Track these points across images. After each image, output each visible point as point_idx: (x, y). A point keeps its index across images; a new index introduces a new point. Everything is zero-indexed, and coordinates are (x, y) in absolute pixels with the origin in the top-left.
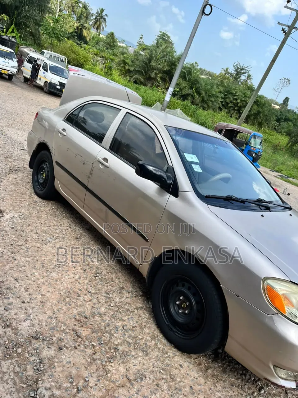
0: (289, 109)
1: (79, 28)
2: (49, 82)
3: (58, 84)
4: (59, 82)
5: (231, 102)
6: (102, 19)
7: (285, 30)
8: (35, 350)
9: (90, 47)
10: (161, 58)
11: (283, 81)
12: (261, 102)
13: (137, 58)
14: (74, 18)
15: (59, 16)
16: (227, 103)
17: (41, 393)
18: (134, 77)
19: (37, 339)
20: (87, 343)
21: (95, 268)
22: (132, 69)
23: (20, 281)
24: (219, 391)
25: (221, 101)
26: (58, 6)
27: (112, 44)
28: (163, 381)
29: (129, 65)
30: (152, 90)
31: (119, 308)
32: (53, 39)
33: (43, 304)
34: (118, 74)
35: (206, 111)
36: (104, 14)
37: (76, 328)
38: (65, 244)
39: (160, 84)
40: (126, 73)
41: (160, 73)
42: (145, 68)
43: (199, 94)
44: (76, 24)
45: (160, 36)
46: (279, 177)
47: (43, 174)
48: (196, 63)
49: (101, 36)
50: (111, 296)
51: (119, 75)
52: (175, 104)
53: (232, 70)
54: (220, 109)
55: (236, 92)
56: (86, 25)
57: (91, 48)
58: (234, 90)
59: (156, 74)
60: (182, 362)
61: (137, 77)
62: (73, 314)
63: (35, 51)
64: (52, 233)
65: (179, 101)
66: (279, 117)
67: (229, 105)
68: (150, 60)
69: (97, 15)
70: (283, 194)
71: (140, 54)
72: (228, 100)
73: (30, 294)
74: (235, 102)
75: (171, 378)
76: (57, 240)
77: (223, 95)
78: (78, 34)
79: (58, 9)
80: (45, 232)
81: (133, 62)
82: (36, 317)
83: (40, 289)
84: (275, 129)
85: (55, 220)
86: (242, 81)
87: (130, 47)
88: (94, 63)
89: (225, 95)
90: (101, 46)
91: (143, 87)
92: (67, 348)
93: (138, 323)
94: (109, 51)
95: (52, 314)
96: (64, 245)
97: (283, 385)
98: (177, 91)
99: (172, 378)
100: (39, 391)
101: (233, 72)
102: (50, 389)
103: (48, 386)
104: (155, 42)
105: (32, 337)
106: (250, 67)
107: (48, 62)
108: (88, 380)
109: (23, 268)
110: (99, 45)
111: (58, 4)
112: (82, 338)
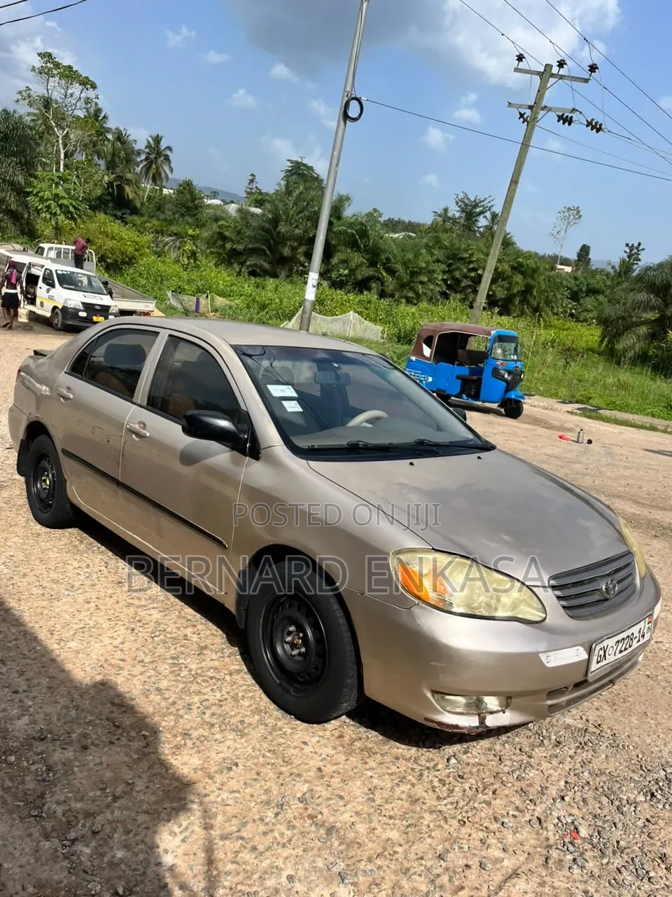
0: (594, 268)
1: (115, 184)
2: (60, 307)
3: (82, 308)
4: (84, 304)
5: (466, 277)
6: (160, 157)
7: (525, 116)
8: (39, 754)
9: (146, 218)
10: (298, 214)
11: (566, 214)
12: (527, 265)
13: (248, 222)
14: (99, 165)
15: (66, 166)
16: (458, 281)
17: (49, 809)
18: (248, 263)
19: (43, 740)
20: (133, 734)
21: (152, 624)
22: (240, 247)
23: (9, 663)
24: (371, 769)
25: (443, 280)
26: (61, 146)
27: (190, 204)
28: (269, 767)
29: (232, 241)
30: (292, 282)
31: (195, 678)
32: (59, 217)
33: (52, 690)
34: (214, 262)
35: (416, 304)
36: (163, 145)
37: (115, 715)
38: (94, 595)
39: (306, 267)
40: (230, 258)
41: (301, 244)
42: (268, 241)
43: (391, 272)
44: (106, 177)
45: (290, 171)
46: (579, 412)
47: (45, 481)
48: (375, 210)
49: (165, 191)
50: (181, 661)
51: (216, 265)
52: (342, 304)
53: (455, 212)
54: (445, 296)
55: (472, 255)
56: (129, 176)
57: (147, 221)
58: (466, 251)
59: (294, 249)
60: (308, 738)
61: (255, 262)
62: (109, 697)
63: (24, 250)
64: (71, 581)
65: (351, 296)
66: (575, 289)
67: (463, 284)
68: (275, 221)
69: (147, 150)
70: (577, 442)
71: (253, 215)
72: (457, 274)
73: (27, 680)
74: (473, 274)
75: (284, 761)
76: (80, 591)
77: (444, 267)
78: (115, 198)
79: (62, 152)
80: (56, 582)
81: (239, 233)
82: (40, 710)
83: (46, 669)
84: (572, 315)
85: (76, 559)
86: (481, 230)
87: (233, 202)
88: (159, 249)
89: (449, 265)
90: (167, 212)
91: (271, 280)
92: (97, 746)
93: (231, 694)
94: (187, 221)
95: (68, 703)
96: (94, 597)
97: (455, 723)
98: (345, 276)
99: (286, 762)
100: (46, 807)
101: (457, 215)
102: (65, 802)
103: (63, 798)
104: (283, 183)
105: (34, 738)
106: (491, 198)
107: (54, 267)
108: (133, 783)
109: (14, 643)
110: (163, 212)
111: (60, 141)
112: (123, 729)
